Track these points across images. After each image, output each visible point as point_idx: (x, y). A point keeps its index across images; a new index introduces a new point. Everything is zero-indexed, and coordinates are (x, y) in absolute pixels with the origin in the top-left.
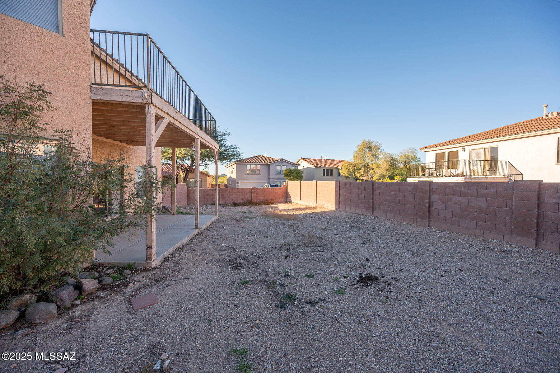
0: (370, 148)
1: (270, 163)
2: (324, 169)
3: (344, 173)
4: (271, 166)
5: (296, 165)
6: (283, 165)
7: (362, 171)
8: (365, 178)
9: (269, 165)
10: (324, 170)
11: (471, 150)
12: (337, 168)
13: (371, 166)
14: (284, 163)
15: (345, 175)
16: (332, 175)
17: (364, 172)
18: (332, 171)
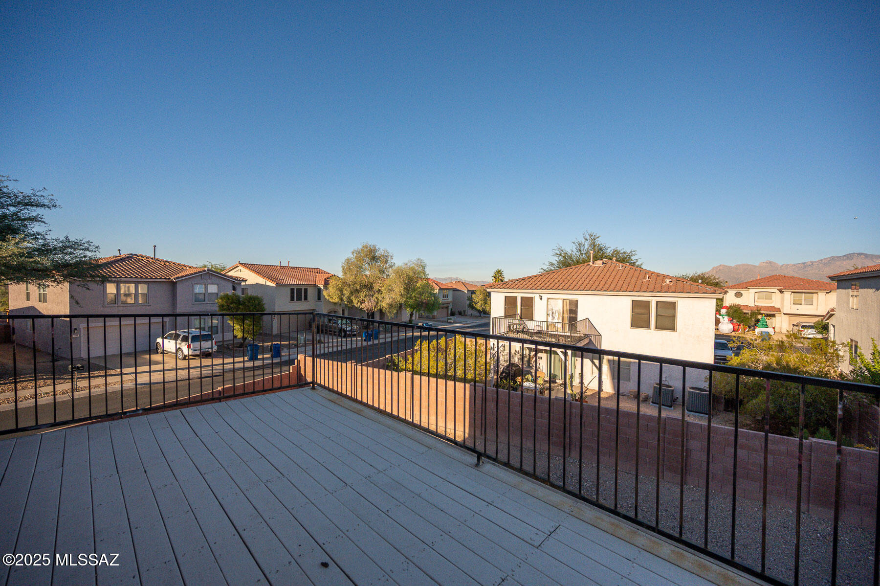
0: (374, 259)
1: (177, 278)
2: (292, 287)
3: (332, 298)
4: (179, 287)
5: (239, 282)
6: (210, 281)
7: (362, 295)
8: (365, 306)
9: (174, 284)
10: (292, 290)
11: (548, 299)
12: (315, 286)
13: (376, 287)
14: (213, 278)
15: (333, 301)
16: (306, 299)
17: (366, 296)
18: (306, 290)
